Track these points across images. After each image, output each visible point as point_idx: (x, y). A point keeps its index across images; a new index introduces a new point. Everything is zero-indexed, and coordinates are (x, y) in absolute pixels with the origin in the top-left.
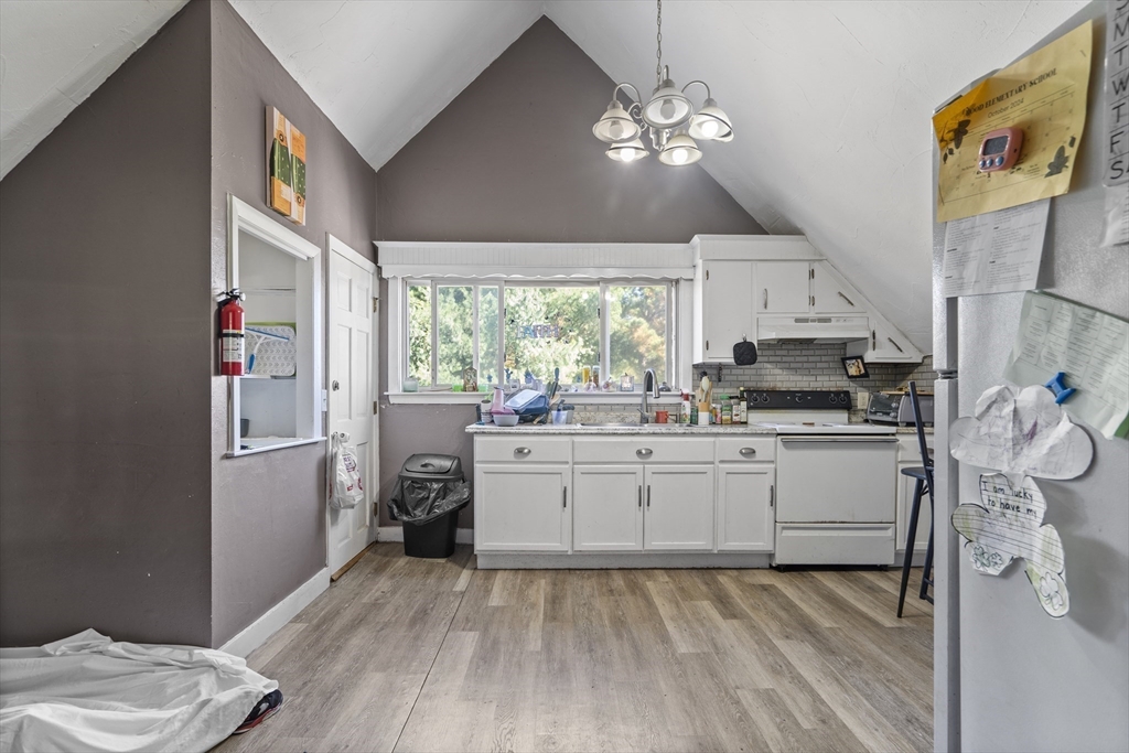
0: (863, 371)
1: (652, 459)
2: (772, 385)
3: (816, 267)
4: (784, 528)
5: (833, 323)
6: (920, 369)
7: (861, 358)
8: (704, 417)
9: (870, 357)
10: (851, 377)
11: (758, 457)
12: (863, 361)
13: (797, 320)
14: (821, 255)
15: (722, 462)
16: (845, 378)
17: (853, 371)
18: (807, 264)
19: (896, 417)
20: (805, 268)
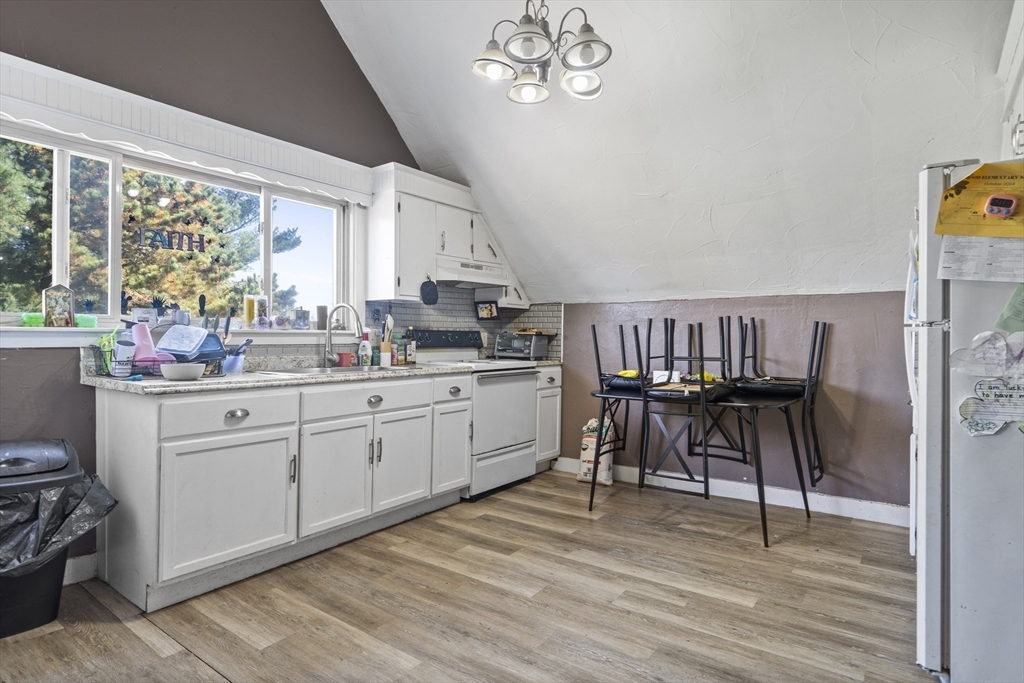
0: (495, 314)
1: (383, 406)
2: (427, 324)
3: (475, 217)
4: (479, 460)
5: (483, 271)
6: (526, 314)
7: (496, 303)
8: (385, 358)
9: (503, 302)
10: (480, 319)
11: (462, 395)
12: (497, 306)
13: (463, 265)
14: (478, 208)
15: (437, 403)
16: (474, 320)
17: (483, 314)
18: (469, 214)
19: (529, 353)
20: (468, 217)
